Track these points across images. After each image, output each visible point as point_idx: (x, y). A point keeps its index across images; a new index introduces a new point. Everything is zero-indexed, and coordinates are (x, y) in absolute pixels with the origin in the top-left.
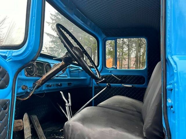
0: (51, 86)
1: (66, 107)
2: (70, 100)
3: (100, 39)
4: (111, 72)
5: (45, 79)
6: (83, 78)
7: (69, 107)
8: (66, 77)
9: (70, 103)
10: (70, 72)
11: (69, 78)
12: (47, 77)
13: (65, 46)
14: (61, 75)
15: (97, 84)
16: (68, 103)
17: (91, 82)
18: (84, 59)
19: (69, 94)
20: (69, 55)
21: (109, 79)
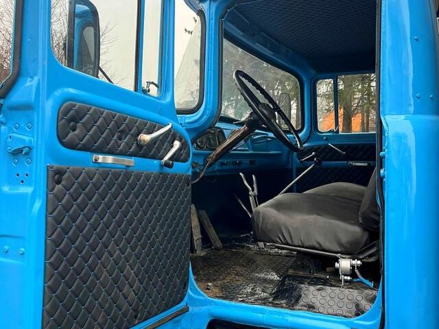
0: (226, 164)
1: (250, 198)
2: (255, 186)
3: (304, 79)
4: (326, 140)
5: (220, 153)
6: (274, 152)
7: (254, 196)
8: (247, 150)
9: (256, 191)
10: (253, 141)
11: (252, 152)
12: (223, 150)
13: (250, 105)
14: (242, 148)
15: (301, 162)
16: (253, 190)
17: (291, 159)
18: (277, 121)
19: (253, 176)
20: (255, 116)
21: (324, 152)
